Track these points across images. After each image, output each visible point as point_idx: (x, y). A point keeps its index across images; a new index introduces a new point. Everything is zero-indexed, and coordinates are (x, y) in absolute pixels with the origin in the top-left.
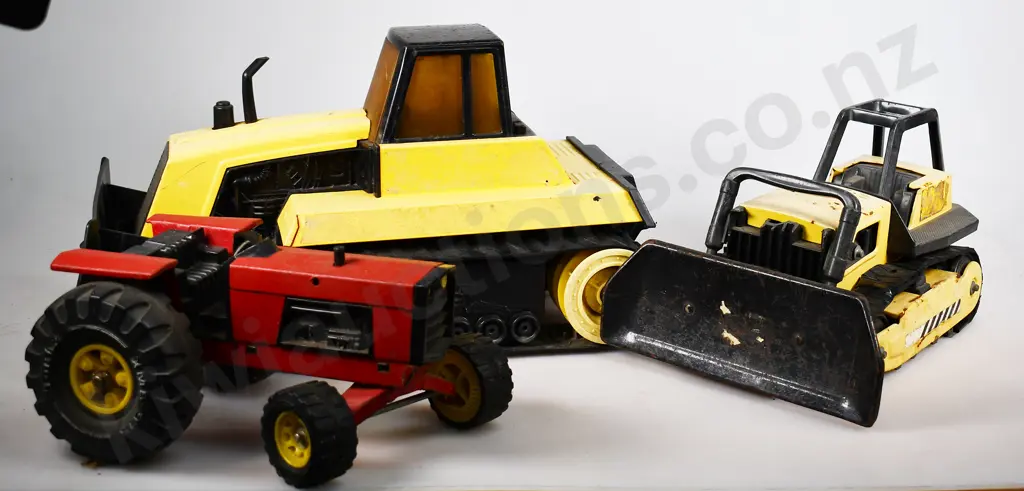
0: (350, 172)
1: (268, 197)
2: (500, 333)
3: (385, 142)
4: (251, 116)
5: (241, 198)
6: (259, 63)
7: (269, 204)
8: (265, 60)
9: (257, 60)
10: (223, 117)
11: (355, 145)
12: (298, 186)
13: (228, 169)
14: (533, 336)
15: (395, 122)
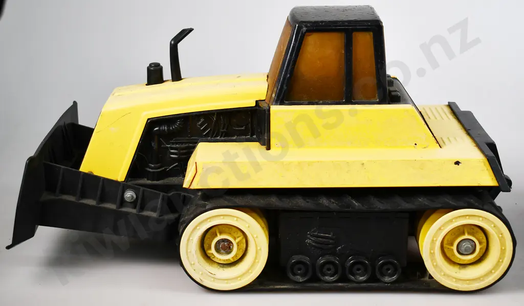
0: (250, 125)
1: (182, 143)
2: (366, 271)
3: (276, 104)
4: (177, 76)
5: (160, 143)
6: (184, 33)
7: (183, 149)
8: (191, 30)
9: (184, 31)
10: (154, 75)
11: (254, 104)
12: (207, 135)
13: (148, 119)
14: (394, 278)
15: (285, 87)
